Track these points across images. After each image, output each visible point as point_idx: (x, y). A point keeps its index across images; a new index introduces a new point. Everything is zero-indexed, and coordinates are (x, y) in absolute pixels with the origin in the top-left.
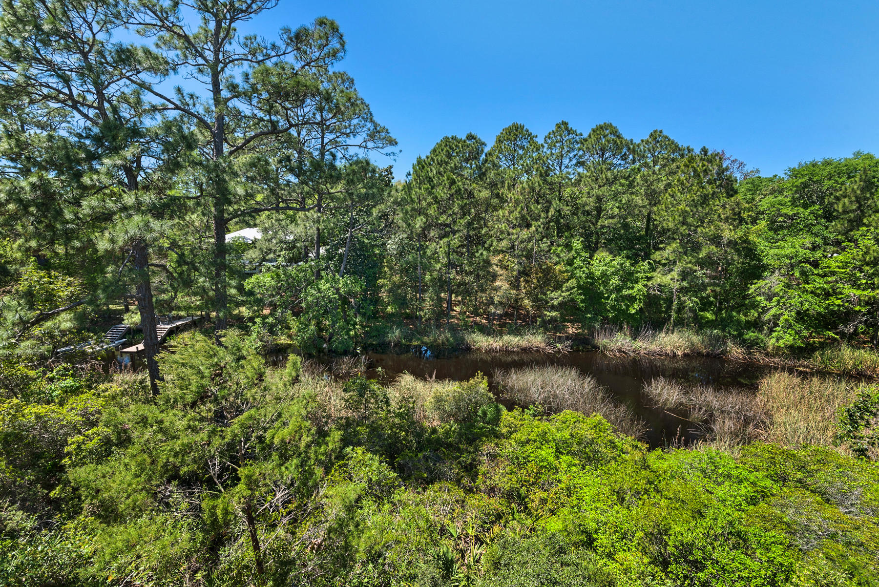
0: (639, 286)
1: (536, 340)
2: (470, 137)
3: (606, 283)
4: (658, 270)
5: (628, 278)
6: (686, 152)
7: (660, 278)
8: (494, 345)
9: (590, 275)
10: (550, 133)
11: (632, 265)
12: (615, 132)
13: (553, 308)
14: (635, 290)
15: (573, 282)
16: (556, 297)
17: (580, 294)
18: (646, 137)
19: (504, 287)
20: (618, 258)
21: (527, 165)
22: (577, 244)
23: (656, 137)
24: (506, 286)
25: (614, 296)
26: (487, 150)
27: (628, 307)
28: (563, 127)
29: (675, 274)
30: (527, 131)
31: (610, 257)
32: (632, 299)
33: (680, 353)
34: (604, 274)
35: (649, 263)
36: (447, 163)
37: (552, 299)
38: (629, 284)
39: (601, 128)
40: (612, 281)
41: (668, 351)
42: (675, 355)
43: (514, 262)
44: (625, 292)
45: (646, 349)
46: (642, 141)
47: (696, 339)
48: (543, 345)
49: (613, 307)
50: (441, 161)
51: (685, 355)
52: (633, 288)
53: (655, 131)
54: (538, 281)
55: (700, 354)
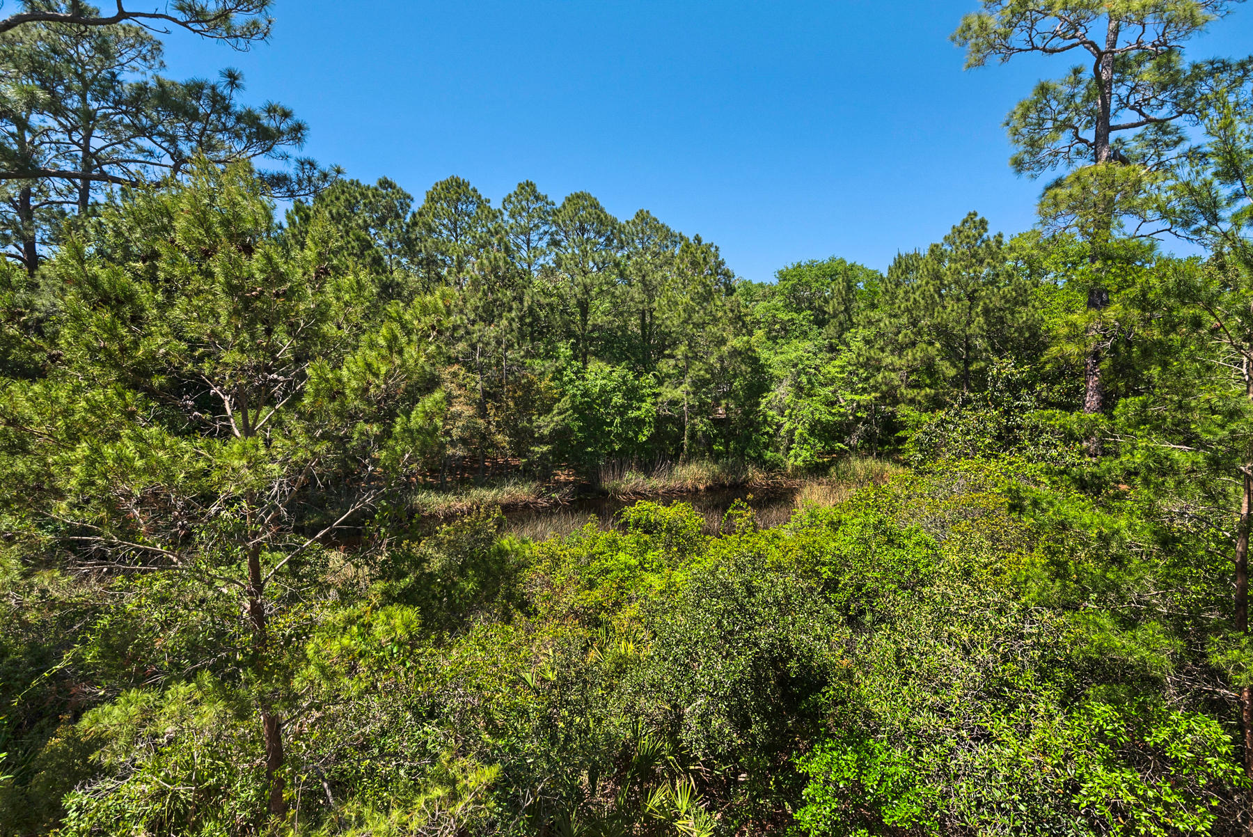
0: (646, 405)
1: (520, 492)
2: (385, 184)
3: (606, 403)
4: (666, 384)
5: (633, 394)
6: (678, 239)
7: (668, 392)
8: (458, 506)
9: (585, 394)
10: (510, 196)
11: (636, 378)
12: (595, 205)
13: (541, 440)
14: (643, 410)
15: (565, 403)
16: (546, 424)
17: (577, 419)
18: (632, 217)
19: (467, 413)
20: (618, 369)
21: (481, 237)
22: (564, 349)
23: (643, 217)
24: (469, 411)
25: (618, 420)
26: (415, 207)
27: (636, 434)
28: (528, 188)
29: (686, 386)
30: (475, 190)
31: (608, 369)
32: (639, 422)
33: (701, 487)
34: (603, 390)
35: (654, 375)
36: (349, 219)
37: (539, 427)
38: (635, 404)
39: (578, 197)
40: (615, 399)
41: (690, 487)
42: (697, 490)
43: (473, 379)
44: (633, 414)
45: (663, 487)
46: (628, 222)
47: (716, 468)
48: (531, 498)
49: (618, 436)
50: (338, 213)
51: (708, 489)
52: (639, 409)
53: (641, 211)
54: (516, 404)
55: (723, 486)
